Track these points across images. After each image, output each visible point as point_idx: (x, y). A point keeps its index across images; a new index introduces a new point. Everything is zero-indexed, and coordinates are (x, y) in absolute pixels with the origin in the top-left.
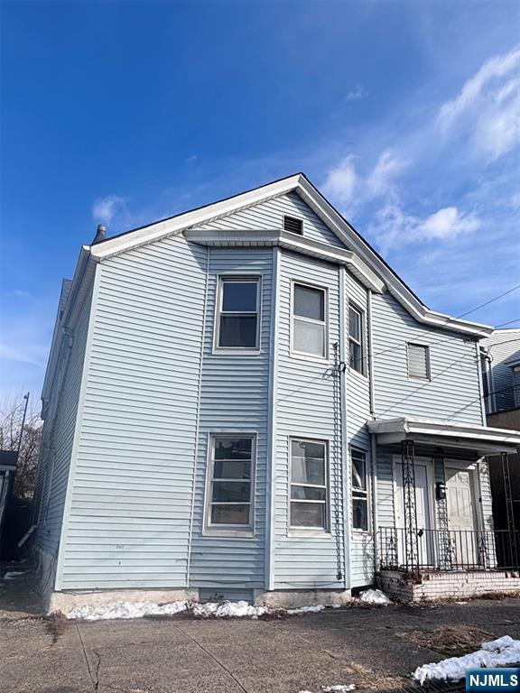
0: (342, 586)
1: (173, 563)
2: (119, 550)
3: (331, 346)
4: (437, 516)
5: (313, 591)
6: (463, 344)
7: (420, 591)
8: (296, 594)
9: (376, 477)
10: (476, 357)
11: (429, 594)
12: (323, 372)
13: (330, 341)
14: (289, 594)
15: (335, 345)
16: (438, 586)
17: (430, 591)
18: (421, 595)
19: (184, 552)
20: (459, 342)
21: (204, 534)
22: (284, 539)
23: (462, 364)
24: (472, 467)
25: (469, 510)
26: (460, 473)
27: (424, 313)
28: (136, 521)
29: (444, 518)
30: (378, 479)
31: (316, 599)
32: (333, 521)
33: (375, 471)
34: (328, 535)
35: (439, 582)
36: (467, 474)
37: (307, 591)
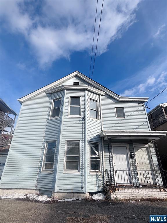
0: (83, 191)
1: (33, 181)
2: (18, 176)
3: (82, 112)
4: (131, 165)
5: (72, 193)
6: (138, 105)
7: (115, 195)
8: (66, 194)
9: (103, 152)
10: (144, 108)
11: (119, 197)
12: (79, 120)
13: (81, 111)
14: (63, 194)
15: (83, 112)
16: (123, 193)
17: (120, 195)
18: (115, 197)
19: (36, 178)
20: (136, 104)
21: (41, 172)
22: (62, 174)
23: (138, 111)
24: (146, 146)
25: (148, 162)
26: (142, 148)
27: (119, 98)
28: (23, 168)
29: (135, 165)
30: (104, 152)
31: (73, 196)
32: (81, 167)
33: (103, 150)
34: (78, 173)
35: (124, 192)
36: (145, 148)
37: (70, 193)
